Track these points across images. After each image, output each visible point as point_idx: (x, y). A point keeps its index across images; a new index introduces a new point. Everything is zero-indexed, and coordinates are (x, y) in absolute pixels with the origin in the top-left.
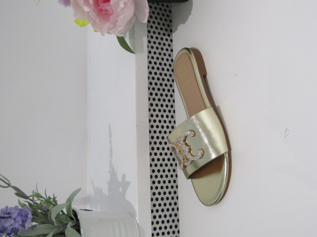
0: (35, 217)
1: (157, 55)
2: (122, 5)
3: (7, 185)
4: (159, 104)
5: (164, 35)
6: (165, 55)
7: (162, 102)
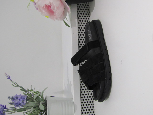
3: (17, 86)
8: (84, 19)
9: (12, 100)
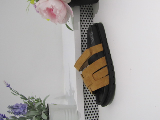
3: (17, 94)
9: (12, 109)
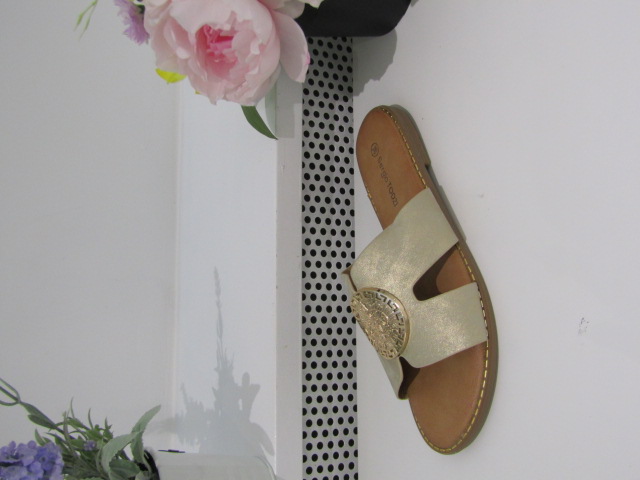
0: (70, 465)
1: (321, 140)
2: (255, 50)
3: (13, 401)
4: (324, 239)
5: (336, 97)
6: (337, 139)
7: (328, 236)
8: (321, 105)
